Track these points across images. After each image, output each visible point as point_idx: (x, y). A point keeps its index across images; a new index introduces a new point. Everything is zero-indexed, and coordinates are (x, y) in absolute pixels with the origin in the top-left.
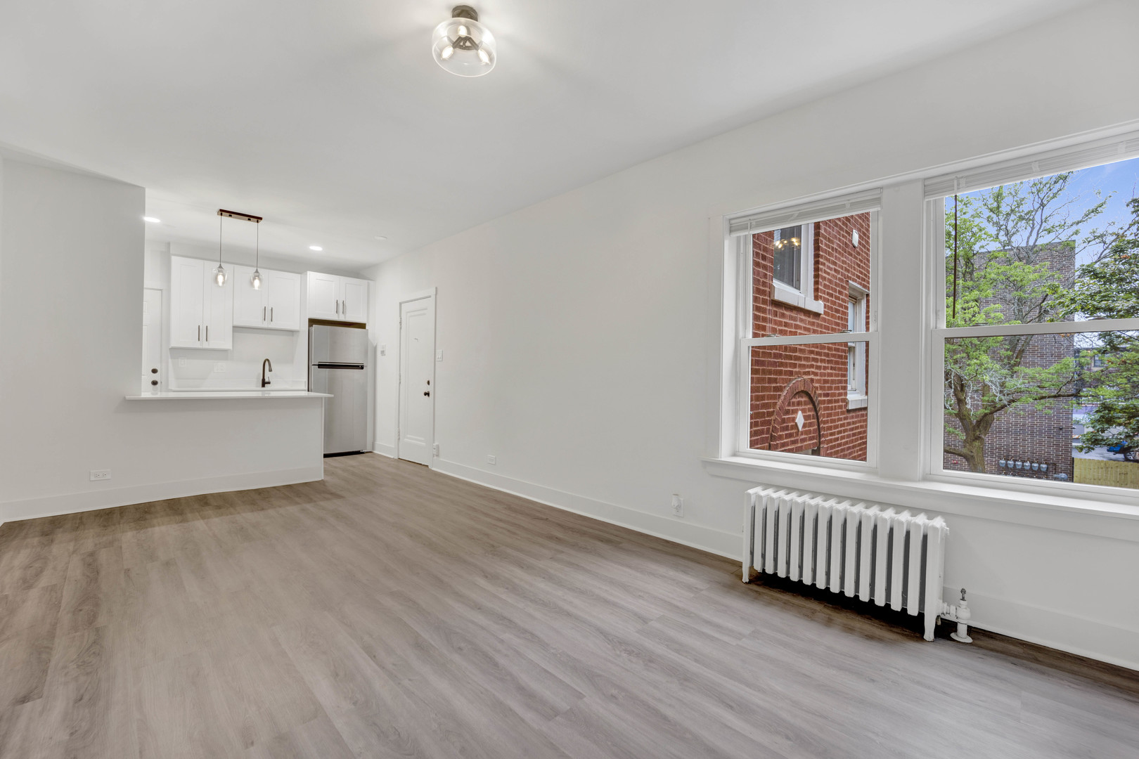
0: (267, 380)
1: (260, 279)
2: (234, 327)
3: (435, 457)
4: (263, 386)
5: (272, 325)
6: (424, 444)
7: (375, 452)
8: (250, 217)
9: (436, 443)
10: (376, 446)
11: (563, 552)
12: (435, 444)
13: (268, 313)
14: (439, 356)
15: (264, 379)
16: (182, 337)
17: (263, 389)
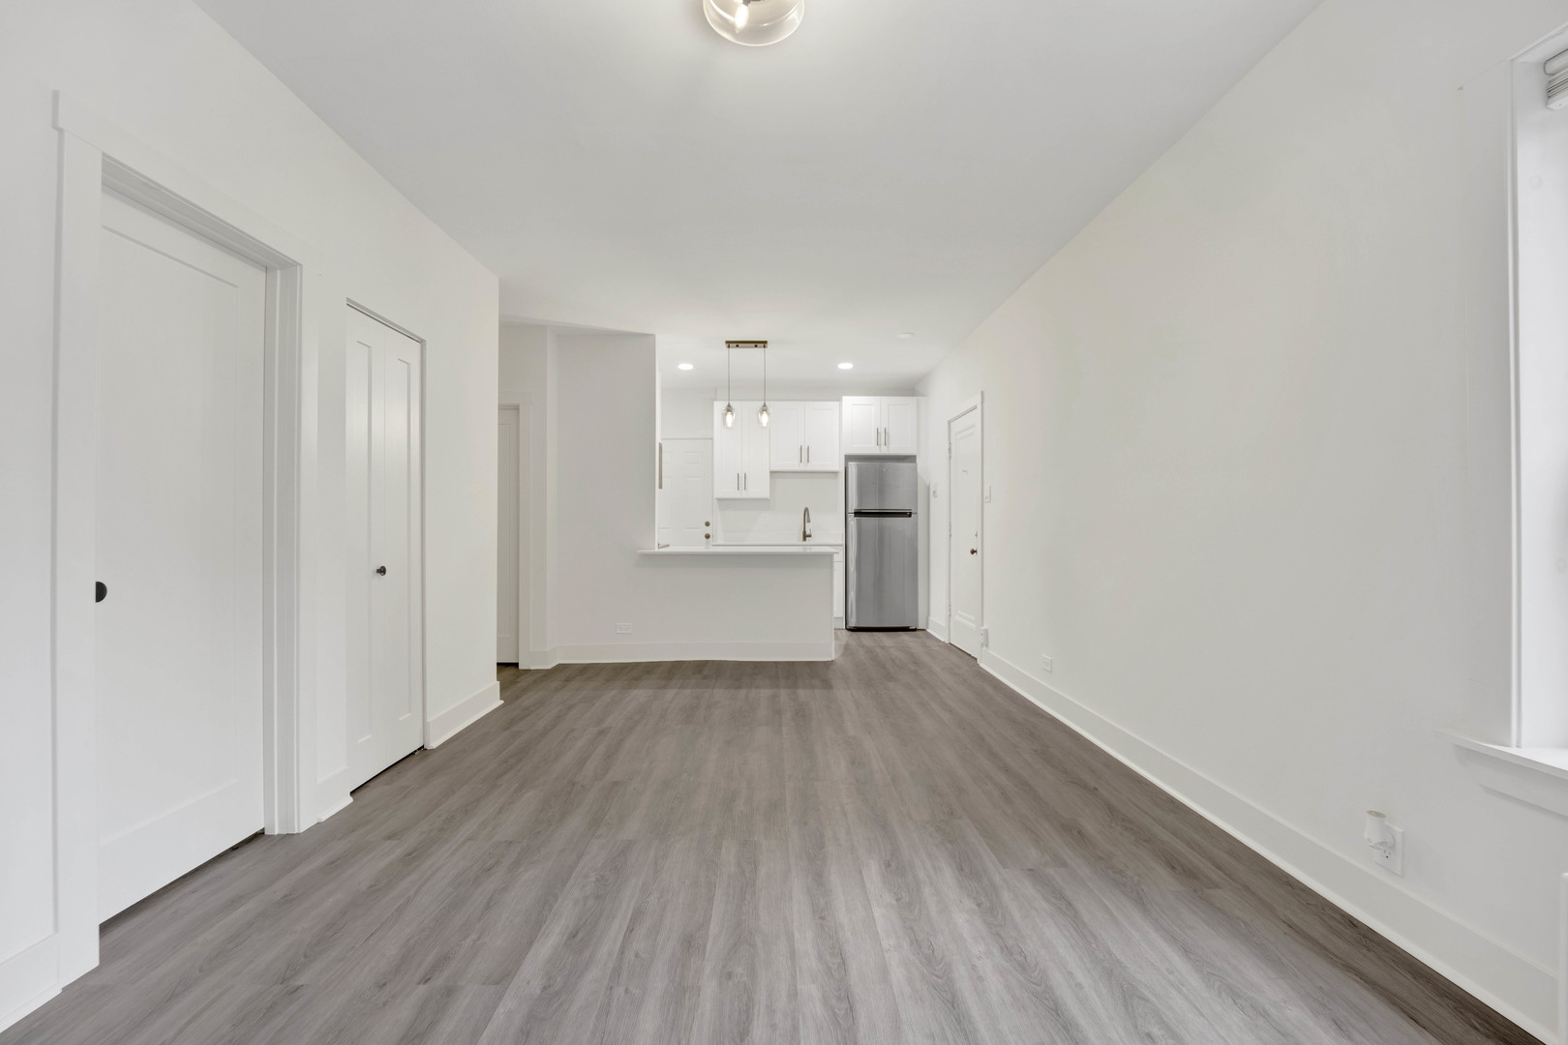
0: (808, 533)
1: (768, 414)
2: (772, 472)
3: (984, 648)
4: (804, 539)
5: (810, 467)
6: (974, 626)
7: (928, 630)
8: (756, 344)
9: (985, 627)
10: (930, 623)
11: (1065, 865)
12: (982, 628)
13: (805, 453)
14: (986, 494)
15: (804, 532)
16: (726, 489)
17: (805, 543)
